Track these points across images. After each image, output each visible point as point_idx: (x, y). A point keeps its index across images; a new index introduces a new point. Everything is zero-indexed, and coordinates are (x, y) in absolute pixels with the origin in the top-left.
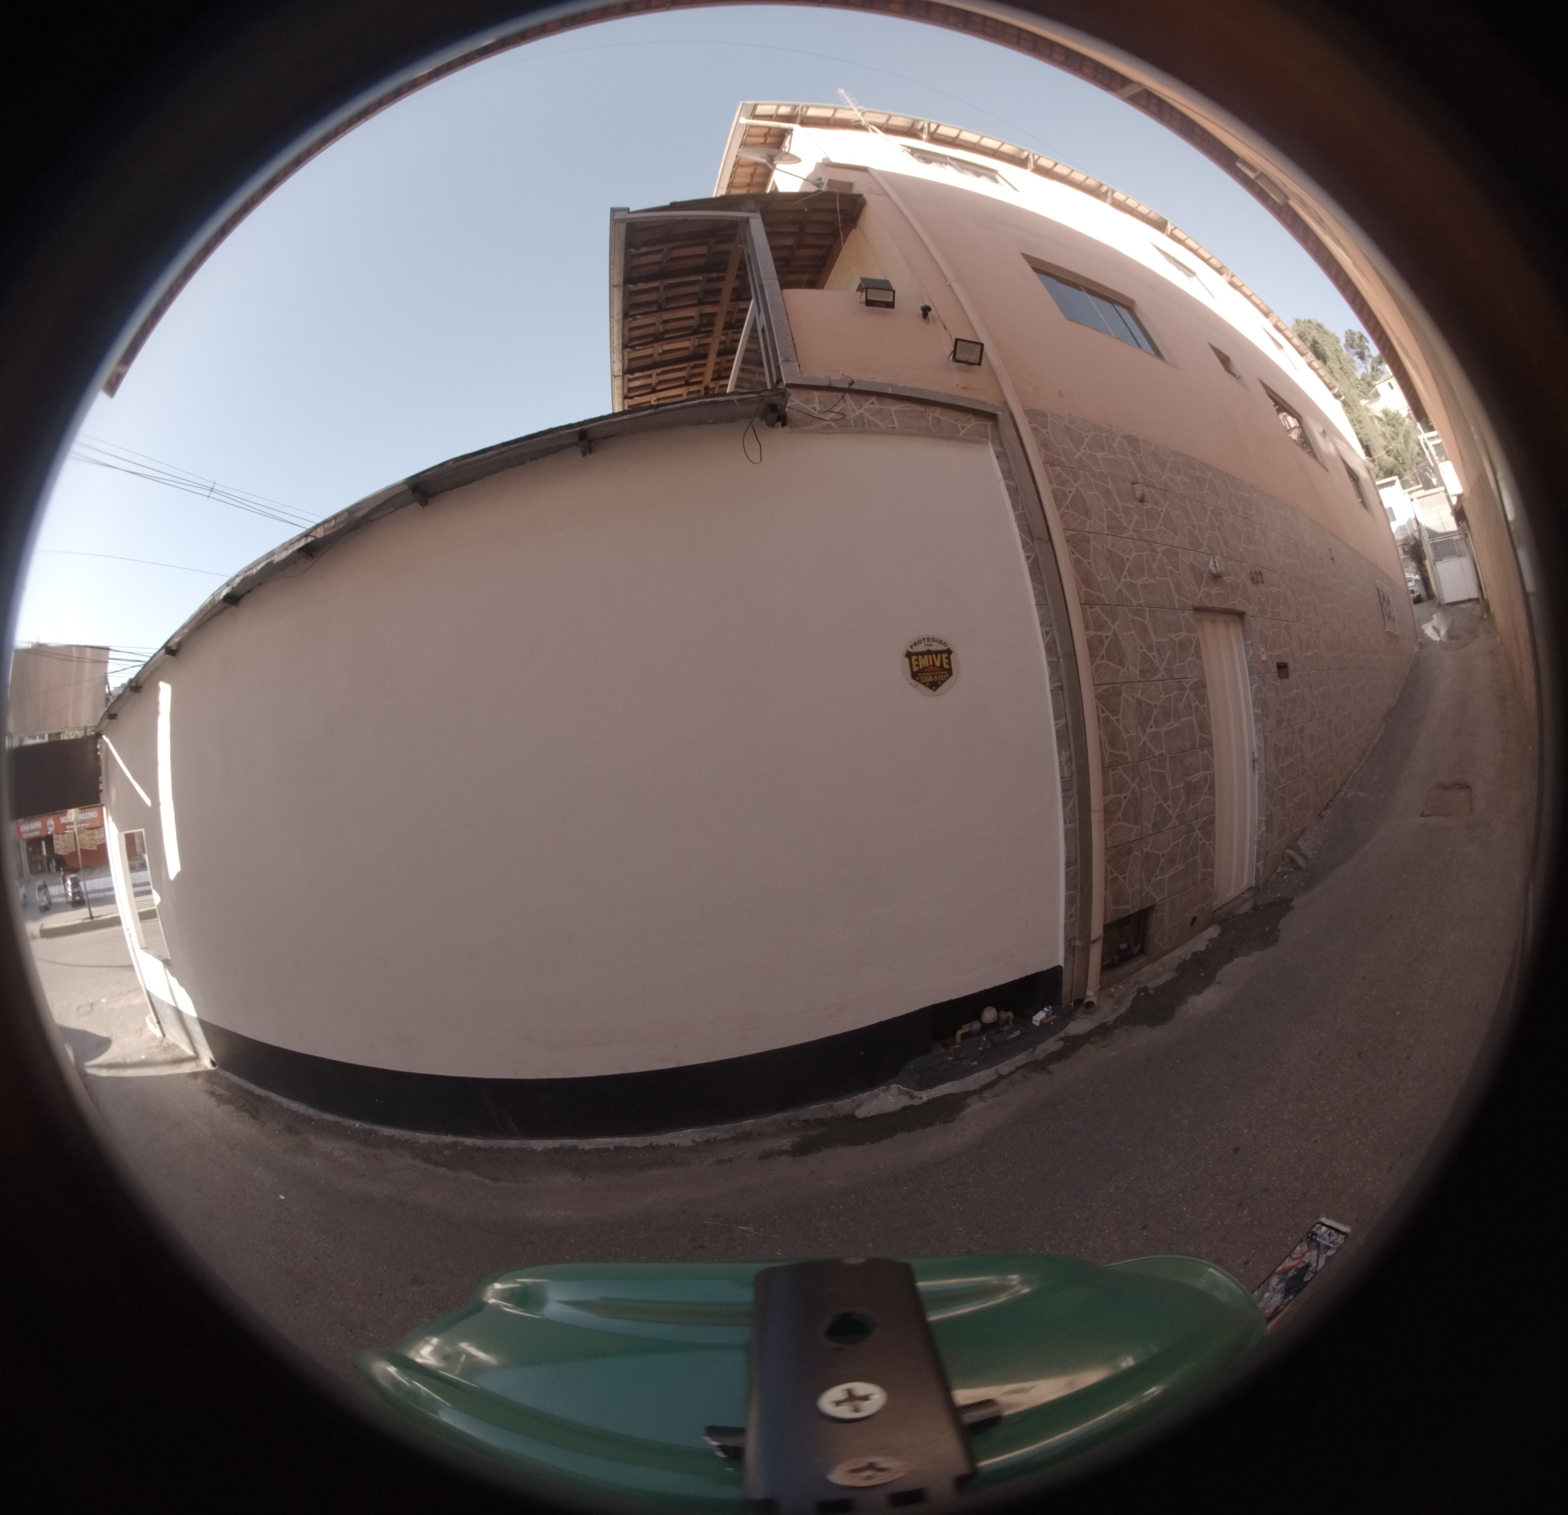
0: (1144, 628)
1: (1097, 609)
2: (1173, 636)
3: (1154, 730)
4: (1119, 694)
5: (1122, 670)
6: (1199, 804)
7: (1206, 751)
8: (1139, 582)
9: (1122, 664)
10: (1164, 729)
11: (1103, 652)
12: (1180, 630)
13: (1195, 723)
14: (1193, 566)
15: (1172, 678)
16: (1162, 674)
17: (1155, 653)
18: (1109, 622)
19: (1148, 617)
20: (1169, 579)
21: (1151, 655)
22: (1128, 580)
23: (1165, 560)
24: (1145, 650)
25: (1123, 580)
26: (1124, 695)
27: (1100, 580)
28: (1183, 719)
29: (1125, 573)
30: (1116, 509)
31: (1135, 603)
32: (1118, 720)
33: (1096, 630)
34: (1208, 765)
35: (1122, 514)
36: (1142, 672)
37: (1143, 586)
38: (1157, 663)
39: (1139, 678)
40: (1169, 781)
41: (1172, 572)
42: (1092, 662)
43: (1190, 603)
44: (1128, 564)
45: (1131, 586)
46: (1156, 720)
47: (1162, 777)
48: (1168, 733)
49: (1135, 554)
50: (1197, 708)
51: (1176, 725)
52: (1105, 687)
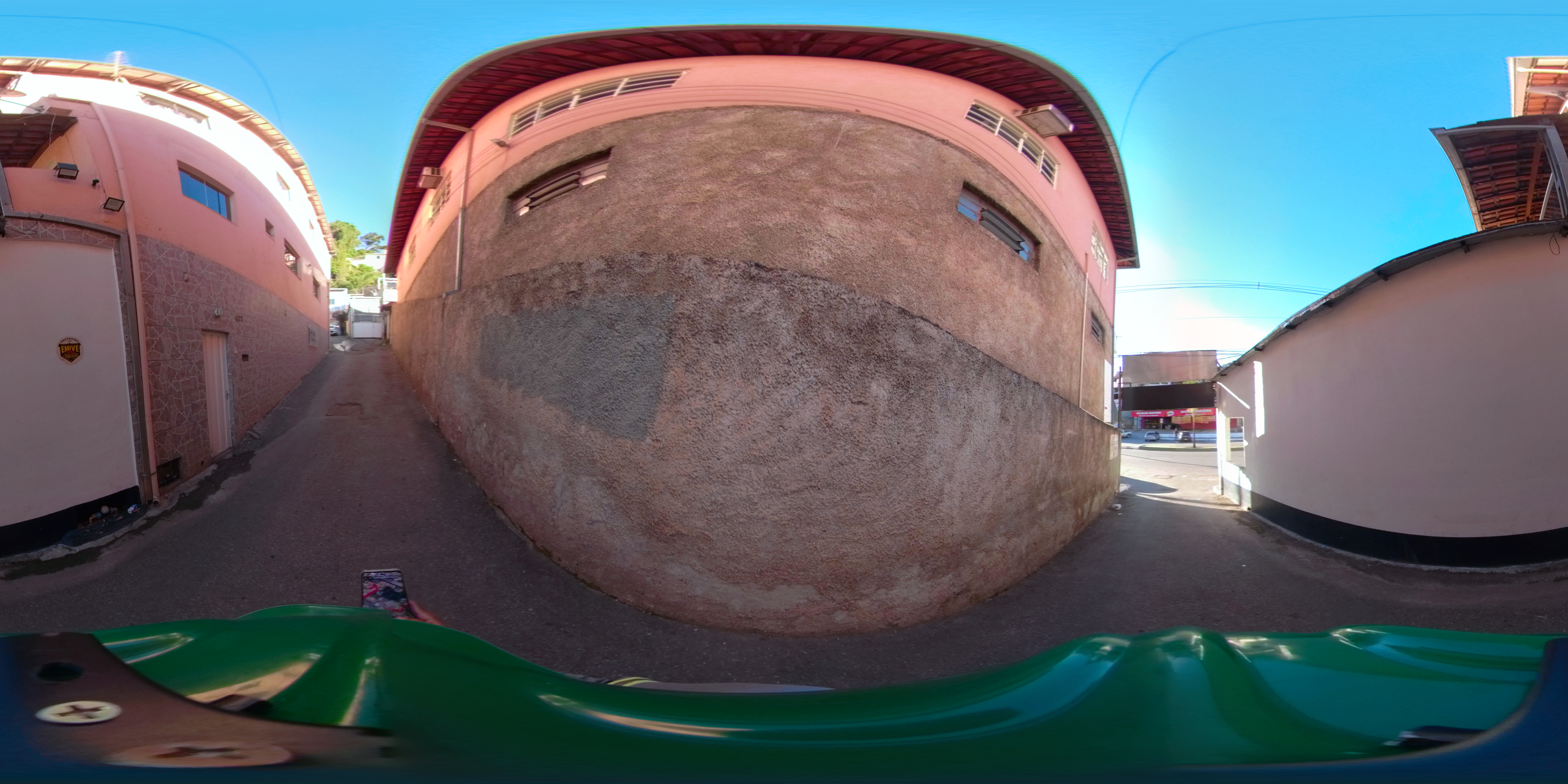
0: (175, 337)
1: (153, 327)
2: (189, 341)
3: (176, 381)
4: (159, 365)
5: (162, 355)
6: (199, 413)
7: (202, 391)
8: (176, 317)
9: (162, 352)
10: (181, 381)
11: (153, 346)
12: (193, 338)
13: (197, 378)
14: (205, 311)
15: (187, 359)
16: (182, 357)
17: (179, 348)
18: (158, 333)
19: (178, 332)
20: (192, 316)
21: (177, 348)
22: (170, 315)
23: (192, 308)
24: (174, 346)
25: (168, 315)
26: (162, 365)
27: (156, 314)
28: (191, 377)
29: (170, 312)
30: (172, 284)
31: (172, 326)
32: (158, 377)
33: (151, 337)
34: (203, 396)
35: (174, 286)
36: (172, 356)
37: (178, 318)
38: (180, 352)
39: (170, 358)
40: (183, 403)
41: (194, 313)
42: (147, 351)
43: (201, 327)
44: (172, 309)
45: (171, 318)
46: (177, 377)
47: (180, 402)
48: (183, 382)
49: (176, 304)
50: (198, 372)
51: (187, 379)
52: (153, 362)
